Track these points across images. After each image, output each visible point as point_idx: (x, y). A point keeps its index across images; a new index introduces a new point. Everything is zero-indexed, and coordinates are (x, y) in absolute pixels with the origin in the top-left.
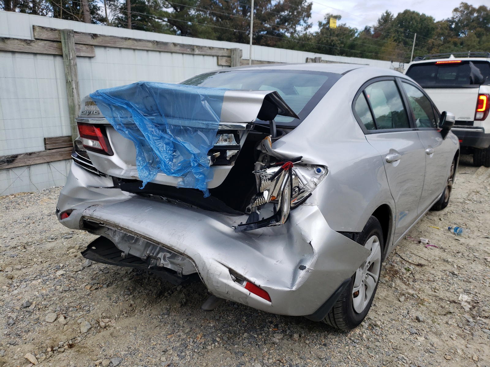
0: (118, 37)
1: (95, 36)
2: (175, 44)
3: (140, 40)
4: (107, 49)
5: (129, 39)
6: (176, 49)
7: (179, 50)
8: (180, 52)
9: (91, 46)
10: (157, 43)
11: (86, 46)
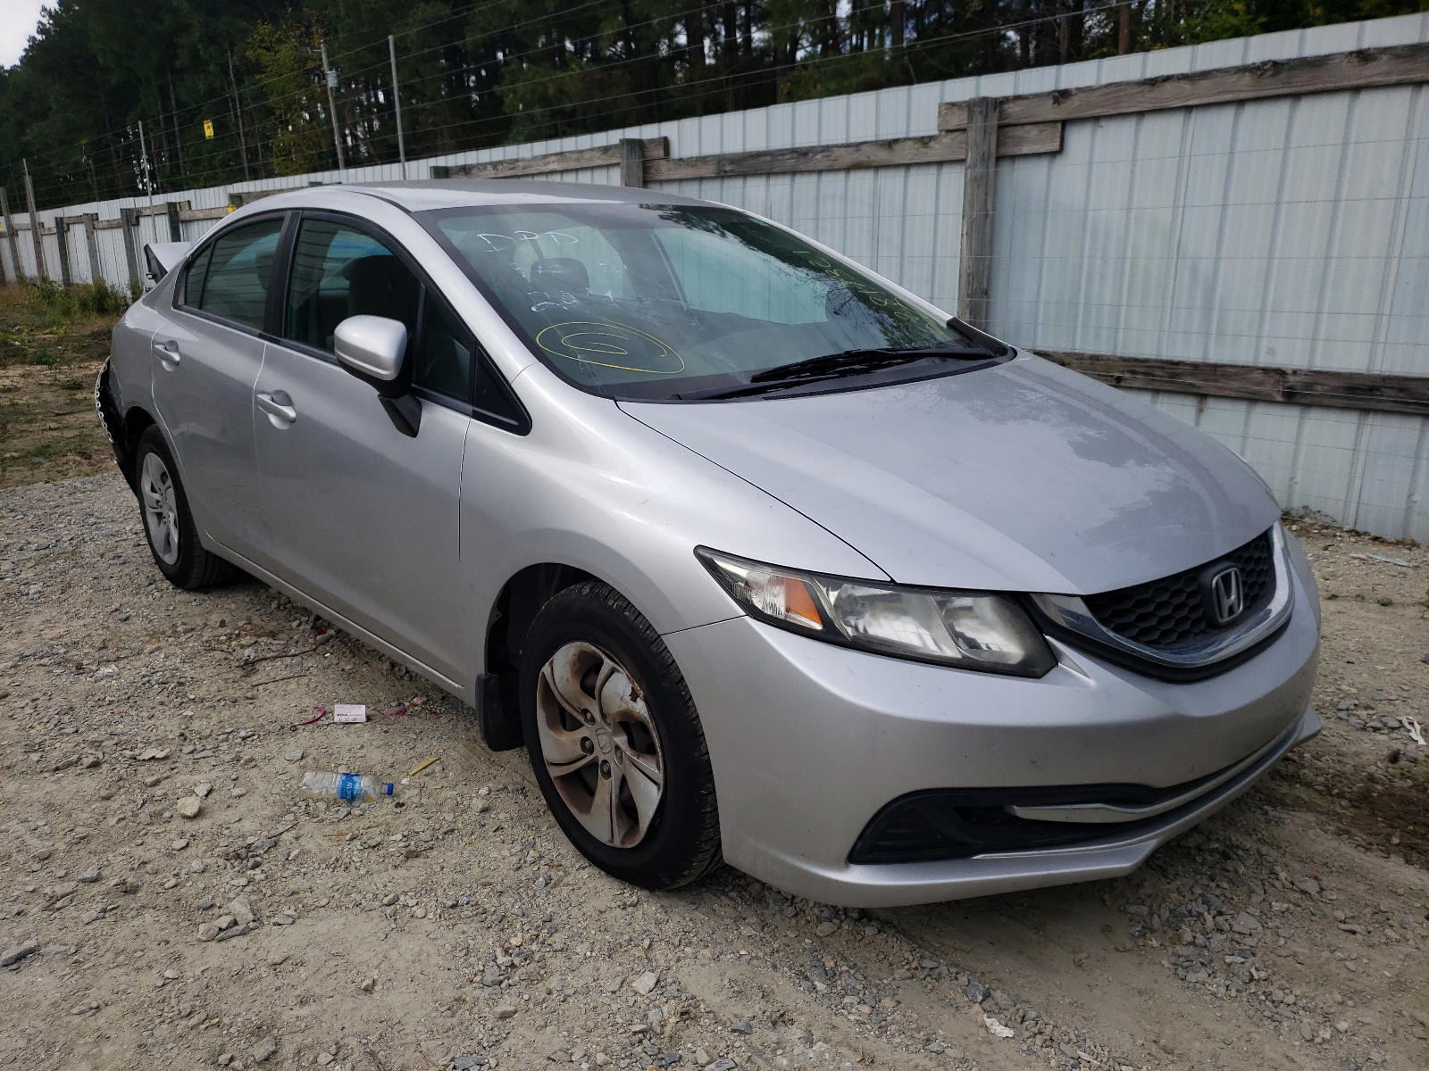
0: (1128, 84)
1: (1061, 96)
2: (1363, 56)
3: (1205, 75)
4: (1103, 123)
5: (1167, 79)
6: (1367, 73)
7: (1388, 73)
8: (1394, 78)
9: (1052, 124)
10: (1277, 67)
11: (1041, 126)
